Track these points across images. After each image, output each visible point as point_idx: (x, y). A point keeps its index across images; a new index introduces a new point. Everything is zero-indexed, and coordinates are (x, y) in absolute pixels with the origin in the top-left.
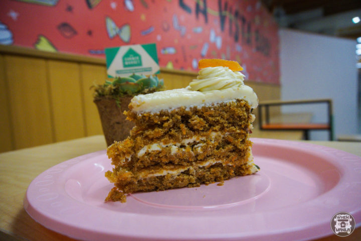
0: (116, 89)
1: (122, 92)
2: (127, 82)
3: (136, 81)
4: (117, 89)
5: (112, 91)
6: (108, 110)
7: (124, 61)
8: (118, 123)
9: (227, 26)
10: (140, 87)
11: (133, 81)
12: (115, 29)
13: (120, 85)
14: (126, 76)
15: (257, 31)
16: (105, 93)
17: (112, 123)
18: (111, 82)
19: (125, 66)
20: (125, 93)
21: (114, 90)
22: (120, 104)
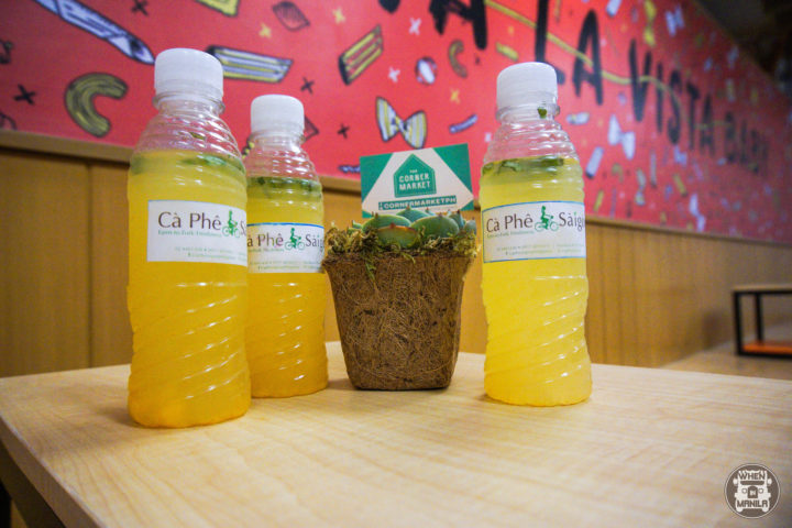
0: (369, 238)
1: (380, 247)
2: (392, 224)
3: (411, 224)
4: (372, 239)
5: (361, 243)
6: (350, 283)
7: (397, 183)
8: (369, 312)
9: (650, 107)
10: (419, 236)
11: (406, 224)
12: (394, 122)
13: (376, 231)
14: (394, 214)
15: (729, 117)
16: (346, 248)
17: (355, 312)
18: (362, 224)
19: (399, 193)
20: (388, 249)
21: (364, 241)
22: (375, 272)
